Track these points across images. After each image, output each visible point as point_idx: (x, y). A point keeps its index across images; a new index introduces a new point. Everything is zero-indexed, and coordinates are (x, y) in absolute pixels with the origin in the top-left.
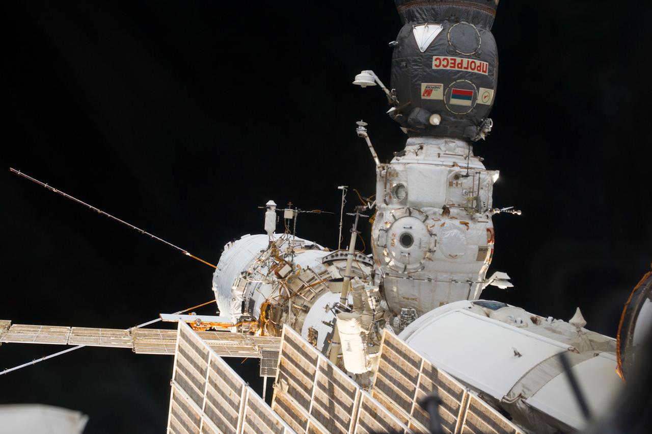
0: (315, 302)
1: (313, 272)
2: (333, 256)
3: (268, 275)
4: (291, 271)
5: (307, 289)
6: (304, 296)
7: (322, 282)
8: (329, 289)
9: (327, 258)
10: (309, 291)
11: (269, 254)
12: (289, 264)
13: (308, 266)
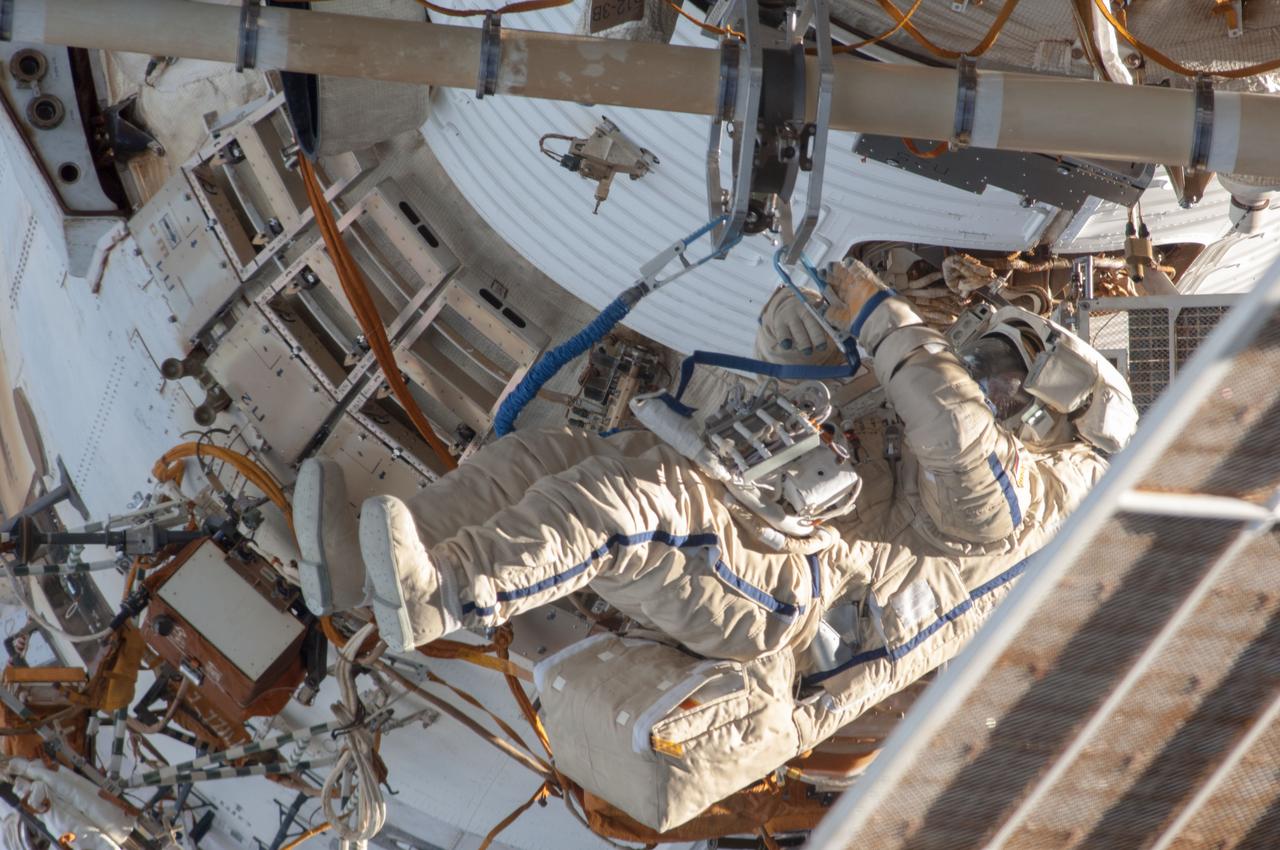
0: (543, 281)
1: (225, 316)
2: (46, 111)
3: (276, 774)
4: (234, 546)
5: (410, 367)
6: (486, 402)
7: (325, 218)
8: (403, 140)
9: (69, 173)
10: (428, 345)
11: (63, 782)
12: (160, 580)
13: (169, 370)
